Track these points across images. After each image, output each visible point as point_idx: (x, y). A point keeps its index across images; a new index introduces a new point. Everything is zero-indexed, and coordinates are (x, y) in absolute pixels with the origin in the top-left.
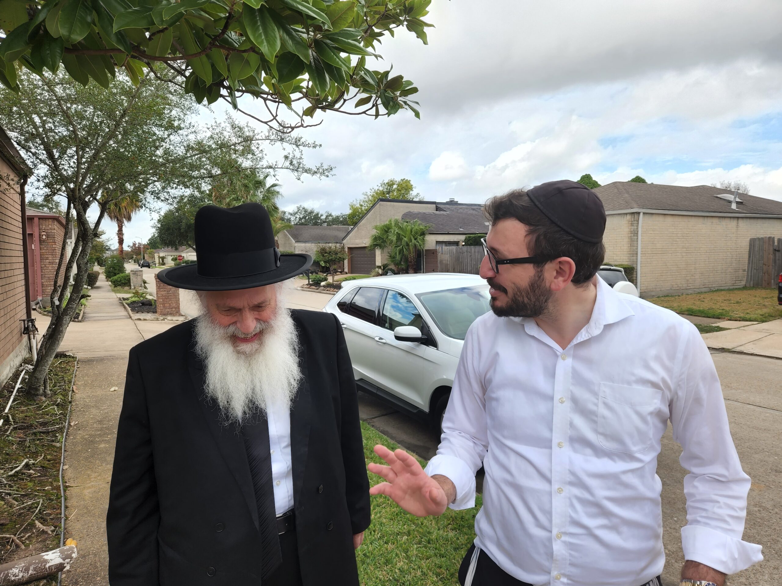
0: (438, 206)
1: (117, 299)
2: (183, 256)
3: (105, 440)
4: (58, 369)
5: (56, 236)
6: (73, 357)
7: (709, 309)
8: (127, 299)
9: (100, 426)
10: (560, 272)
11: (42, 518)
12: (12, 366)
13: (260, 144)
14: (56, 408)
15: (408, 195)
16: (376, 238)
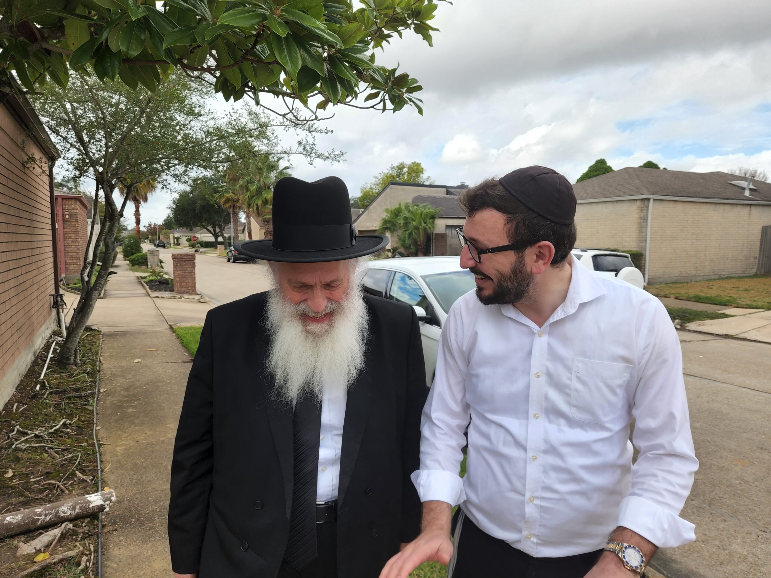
0: (449, 190)
1: (136, 278)
2: (197, 236)
3: (133, 406)
4: (86, 341)
5: (78, 216)
6: (98, 331)
7: (716, 296)
8: (145, 278)
9: (126, 393)
10: (540, 256)
11: (81, 469)
12: (44, 337)
13: (275, 130)
14: (86, 376)
15: (419, 178)
16: (385, 222)
